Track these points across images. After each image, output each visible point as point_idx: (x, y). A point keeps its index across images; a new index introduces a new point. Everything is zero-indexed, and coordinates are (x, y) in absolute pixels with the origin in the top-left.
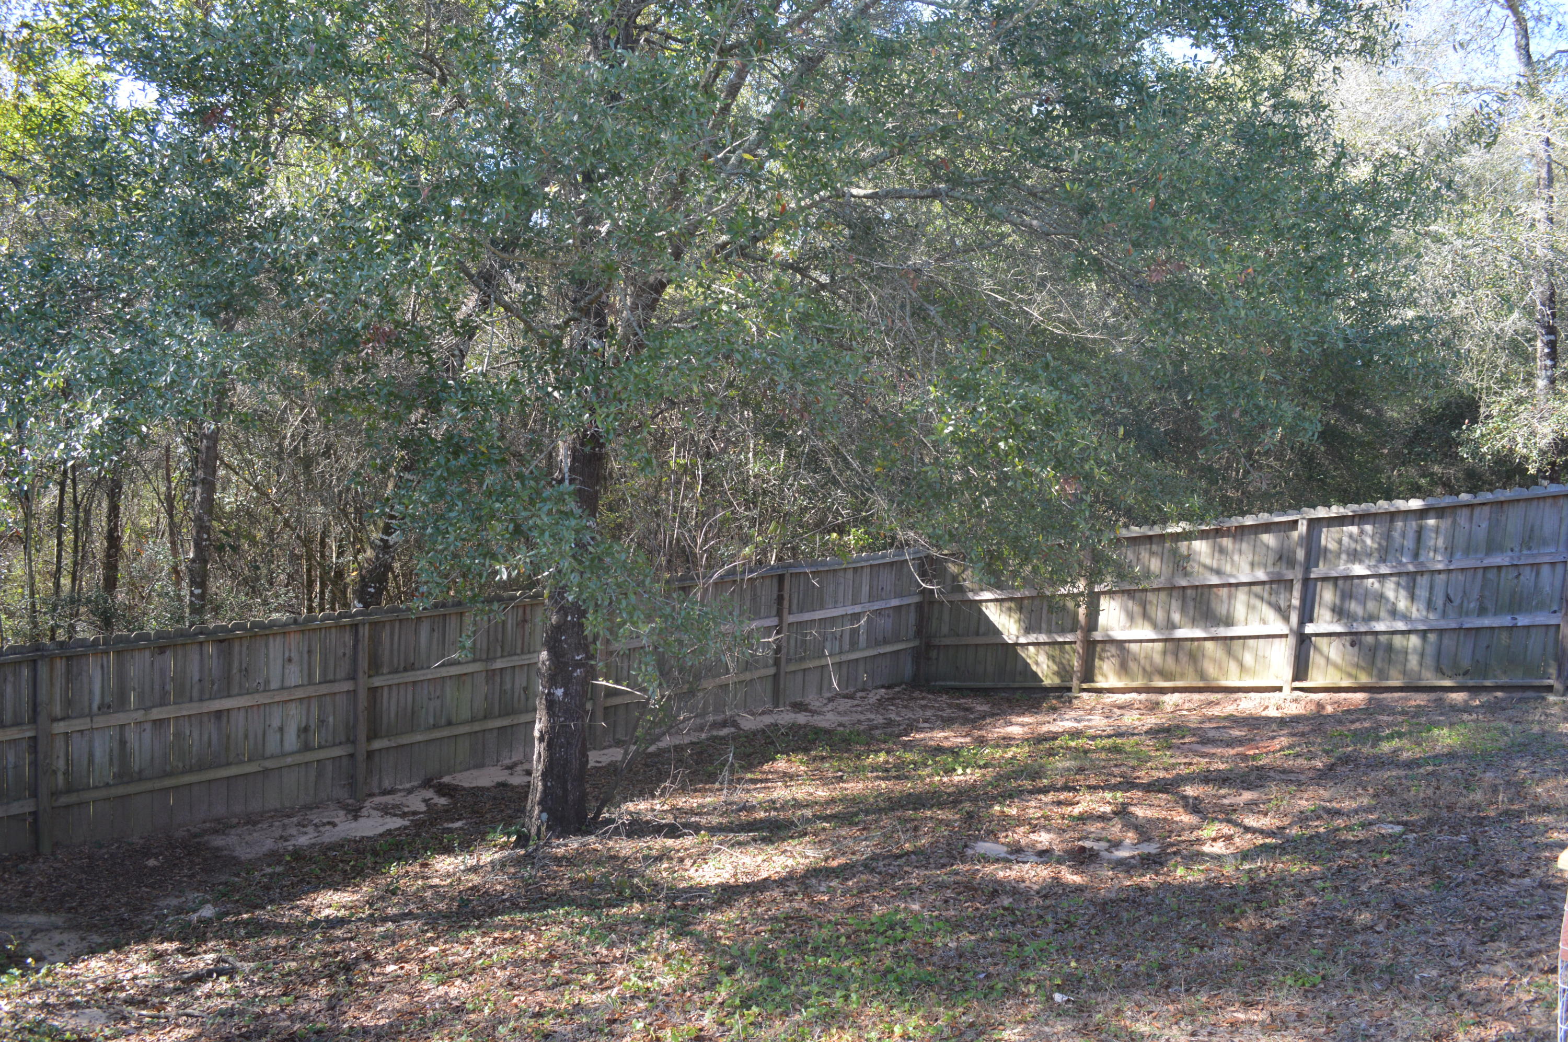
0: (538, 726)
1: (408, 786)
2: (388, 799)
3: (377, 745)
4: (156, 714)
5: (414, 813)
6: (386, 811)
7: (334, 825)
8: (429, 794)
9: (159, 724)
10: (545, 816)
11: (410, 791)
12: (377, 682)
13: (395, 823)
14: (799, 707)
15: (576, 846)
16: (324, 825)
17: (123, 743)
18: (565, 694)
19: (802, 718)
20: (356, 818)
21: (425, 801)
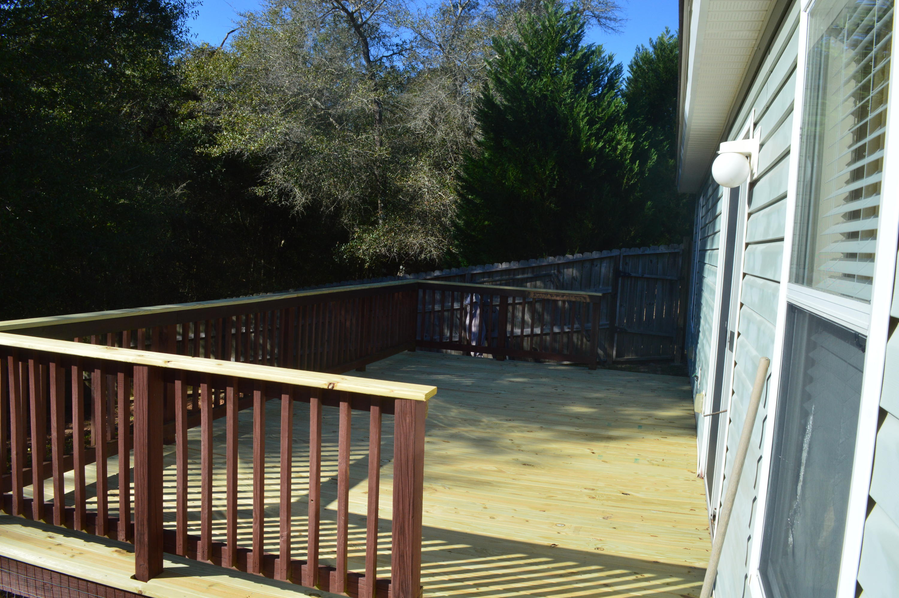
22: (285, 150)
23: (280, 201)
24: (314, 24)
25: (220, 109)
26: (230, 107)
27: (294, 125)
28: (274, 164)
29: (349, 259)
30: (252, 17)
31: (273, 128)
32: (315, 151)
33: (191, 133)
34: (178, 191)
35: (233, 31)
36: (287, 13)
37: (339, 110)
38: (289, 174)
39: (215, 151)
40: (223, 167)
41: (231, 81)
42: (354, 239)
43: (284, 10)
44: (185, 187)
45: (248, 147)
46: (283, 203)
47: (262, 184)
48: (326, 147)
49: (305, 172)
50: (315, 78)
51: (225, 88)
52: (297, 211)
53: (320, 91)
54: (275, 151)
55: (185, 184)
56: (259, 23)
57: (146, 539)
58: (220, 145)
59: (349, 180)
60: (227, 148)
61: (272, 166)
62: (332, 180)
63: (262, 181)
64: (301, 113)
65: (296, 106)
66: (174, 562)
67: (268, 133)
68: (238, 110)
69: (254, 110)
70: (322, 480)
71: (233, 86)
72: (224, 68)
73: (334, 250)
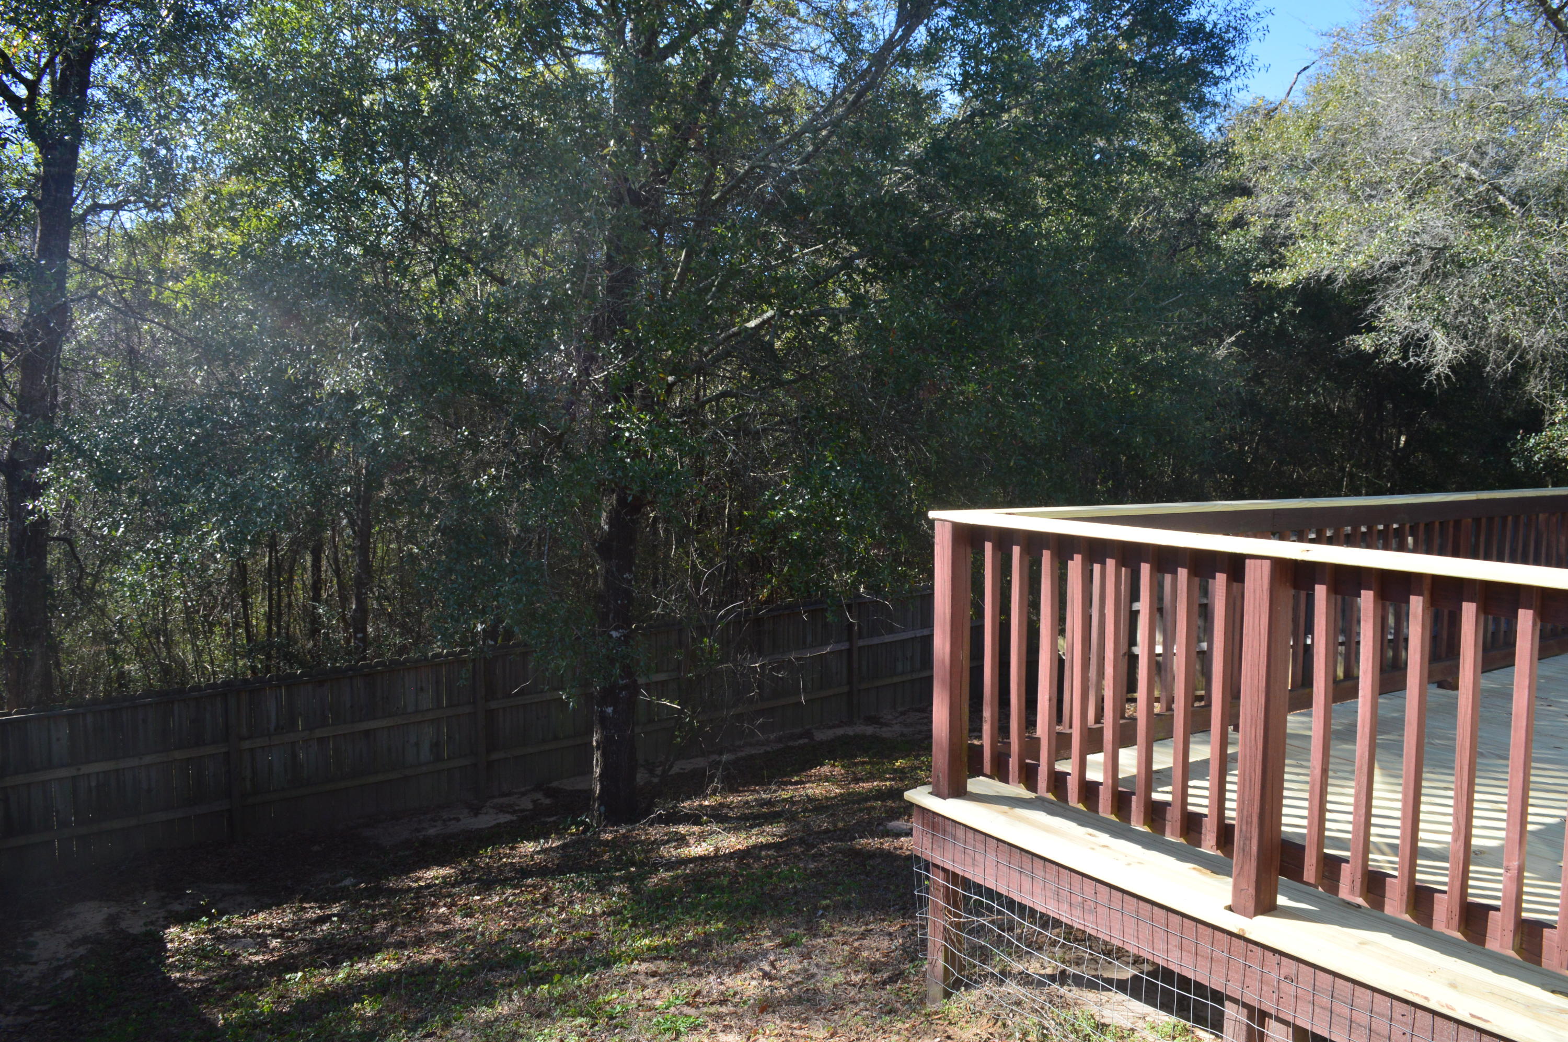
0: (595, 738)
1: (523, 789)
2: (505, 800)
3: (495, 756)
4: (319, 733)
5: (522, 811)
6: (501, 809)
7: (458, 820)
8: (539, 796)
9: (321, 740)
10: (602, 809)
11: (523, 794)
12: (493, 705)
13: (504, 818)
14: (872, 720)
15: (624, 831)
16: (450, 820)
17: (294, 756)
18: (614, 711)
19: (870, 730)
20: (476, 815)
21: (534, 801)
22: (1414, 265)
23: (1405, 358)
24: (1462, 25)
25: (1291, 204)
26: (1308, 198)
27: (1429, 214)
28: (1392, 291)
29: (1545, 463)
30: (1343, 35)
31: (1392, 225)
32: (1474, 259)
33: (1240, 253)
34: (1222, 352)
35: (1305, 69)
36: (1408, 17)
37: (1520, 177)
38: (1421, 308)
39: (1285, 278)
40: (1296, 305)
41: (1309, 153)
42: (1553, 424)
43: (1400, 11)
44: (1233, 343)
45: (1345, 264)
46: (1412, 360)
47: (1370, 329)
48: (1498, 247)
49: (1454, 302)
50: (1470, 123)
51: (1297, 167)
52: (1438, 376)
53: (1478, 147)
54: (1395, 268)
55: (1233, 338)
56: (1356, 44)
57: (1255, 848)
58: (1294, 266)
59: (1545, 308)
60: (1305, 269)
61: (1387, 296)
62: (1508, 312)
63: (1370, 323)
64: (1443, 192)
65: (1432, 181)
66: (1290, 899)
67: (1383, 235)
68: (1323, 202)
69: (1354, 198)
70: (1530, 827)
71: (1313, 161)
72: (1294, 133)
73: (1513, 445)
